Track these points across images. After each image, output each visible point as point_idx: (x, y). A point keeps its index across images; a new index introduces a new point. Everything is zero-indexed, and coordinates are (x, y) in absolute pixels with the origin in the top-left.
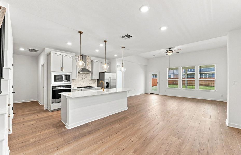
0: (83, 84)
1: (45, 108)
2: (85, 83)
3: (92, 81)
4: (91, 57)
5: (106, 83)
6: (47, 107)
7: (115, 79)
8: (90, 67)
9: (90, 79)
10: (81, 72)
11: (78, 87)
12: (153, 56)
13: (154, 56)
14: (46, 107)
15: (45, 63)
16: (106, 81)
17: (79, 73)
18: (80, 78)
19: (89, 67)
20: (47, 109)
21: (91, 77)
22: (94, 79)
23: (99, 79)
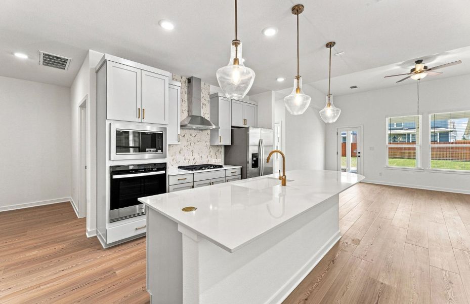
0: (192, 158)
1: (89, 233)
2: (196, 155)
3: (212, 151)
4: (211, 86)
5: (253, 155)
6: (95, 229)
7: (272, 146)
8: (209, 112)
9: (208, 144)
10: (190, 125)
11: (180, 167)
12: (352, 88)
13: (355, 87)
14: (91, 229)
15: (87, 95)
16: (252, 150)
17: (182, 126)
18: (185, 143)
19: (206, 113)
20: (95, 235)
21: (211, 140)
22: (220, 144)
23: (230, 144)
